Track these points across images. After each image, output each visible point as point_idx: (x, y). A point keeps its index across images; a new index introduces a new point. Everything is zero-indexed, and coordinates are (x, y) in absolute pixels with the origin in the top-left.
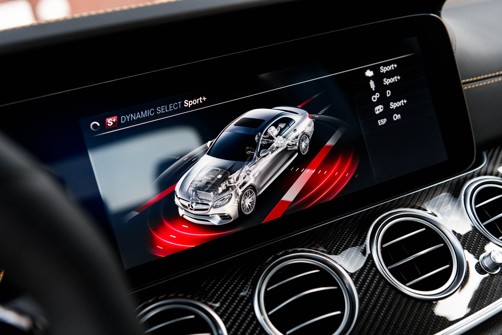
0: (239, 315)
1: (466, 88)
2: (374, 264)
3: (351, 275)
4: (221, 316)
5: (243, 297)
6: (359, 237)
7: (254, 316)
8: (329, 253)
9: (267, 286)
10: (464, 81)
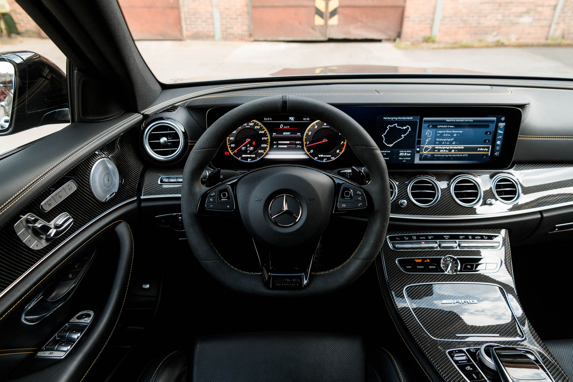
0: (402, 188)
1: (518, 139)
2: (450, 189)
3: (441, 189)
4: (397, 187)
5: (406, 184)
6: (450, 179)
7: (407, 190)
8: (437, 181)
9: (414, 184)
10: (519, 136)
